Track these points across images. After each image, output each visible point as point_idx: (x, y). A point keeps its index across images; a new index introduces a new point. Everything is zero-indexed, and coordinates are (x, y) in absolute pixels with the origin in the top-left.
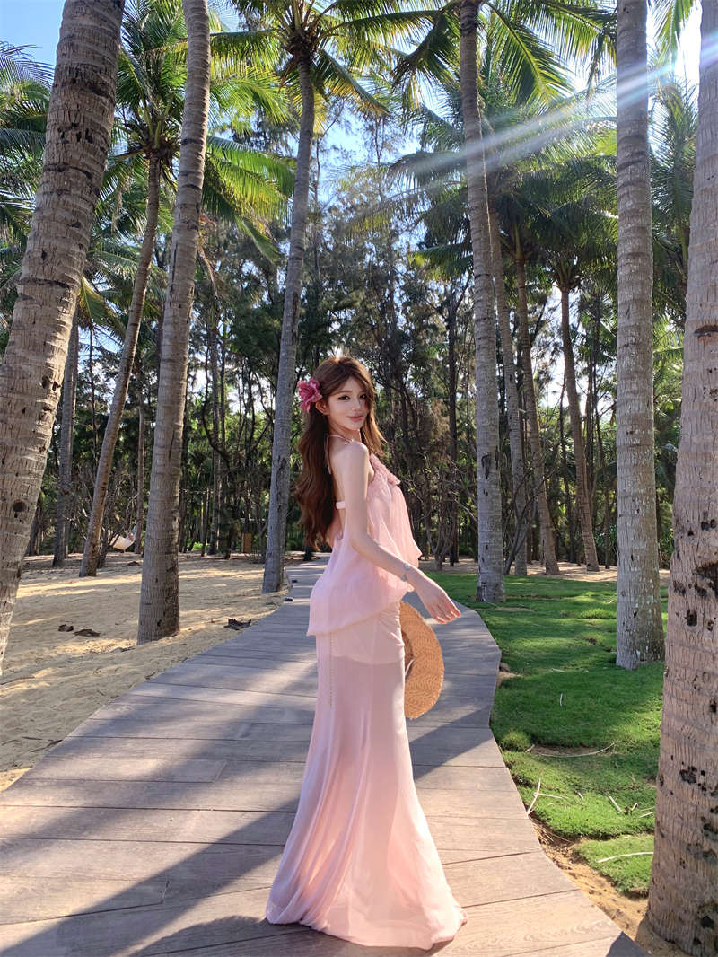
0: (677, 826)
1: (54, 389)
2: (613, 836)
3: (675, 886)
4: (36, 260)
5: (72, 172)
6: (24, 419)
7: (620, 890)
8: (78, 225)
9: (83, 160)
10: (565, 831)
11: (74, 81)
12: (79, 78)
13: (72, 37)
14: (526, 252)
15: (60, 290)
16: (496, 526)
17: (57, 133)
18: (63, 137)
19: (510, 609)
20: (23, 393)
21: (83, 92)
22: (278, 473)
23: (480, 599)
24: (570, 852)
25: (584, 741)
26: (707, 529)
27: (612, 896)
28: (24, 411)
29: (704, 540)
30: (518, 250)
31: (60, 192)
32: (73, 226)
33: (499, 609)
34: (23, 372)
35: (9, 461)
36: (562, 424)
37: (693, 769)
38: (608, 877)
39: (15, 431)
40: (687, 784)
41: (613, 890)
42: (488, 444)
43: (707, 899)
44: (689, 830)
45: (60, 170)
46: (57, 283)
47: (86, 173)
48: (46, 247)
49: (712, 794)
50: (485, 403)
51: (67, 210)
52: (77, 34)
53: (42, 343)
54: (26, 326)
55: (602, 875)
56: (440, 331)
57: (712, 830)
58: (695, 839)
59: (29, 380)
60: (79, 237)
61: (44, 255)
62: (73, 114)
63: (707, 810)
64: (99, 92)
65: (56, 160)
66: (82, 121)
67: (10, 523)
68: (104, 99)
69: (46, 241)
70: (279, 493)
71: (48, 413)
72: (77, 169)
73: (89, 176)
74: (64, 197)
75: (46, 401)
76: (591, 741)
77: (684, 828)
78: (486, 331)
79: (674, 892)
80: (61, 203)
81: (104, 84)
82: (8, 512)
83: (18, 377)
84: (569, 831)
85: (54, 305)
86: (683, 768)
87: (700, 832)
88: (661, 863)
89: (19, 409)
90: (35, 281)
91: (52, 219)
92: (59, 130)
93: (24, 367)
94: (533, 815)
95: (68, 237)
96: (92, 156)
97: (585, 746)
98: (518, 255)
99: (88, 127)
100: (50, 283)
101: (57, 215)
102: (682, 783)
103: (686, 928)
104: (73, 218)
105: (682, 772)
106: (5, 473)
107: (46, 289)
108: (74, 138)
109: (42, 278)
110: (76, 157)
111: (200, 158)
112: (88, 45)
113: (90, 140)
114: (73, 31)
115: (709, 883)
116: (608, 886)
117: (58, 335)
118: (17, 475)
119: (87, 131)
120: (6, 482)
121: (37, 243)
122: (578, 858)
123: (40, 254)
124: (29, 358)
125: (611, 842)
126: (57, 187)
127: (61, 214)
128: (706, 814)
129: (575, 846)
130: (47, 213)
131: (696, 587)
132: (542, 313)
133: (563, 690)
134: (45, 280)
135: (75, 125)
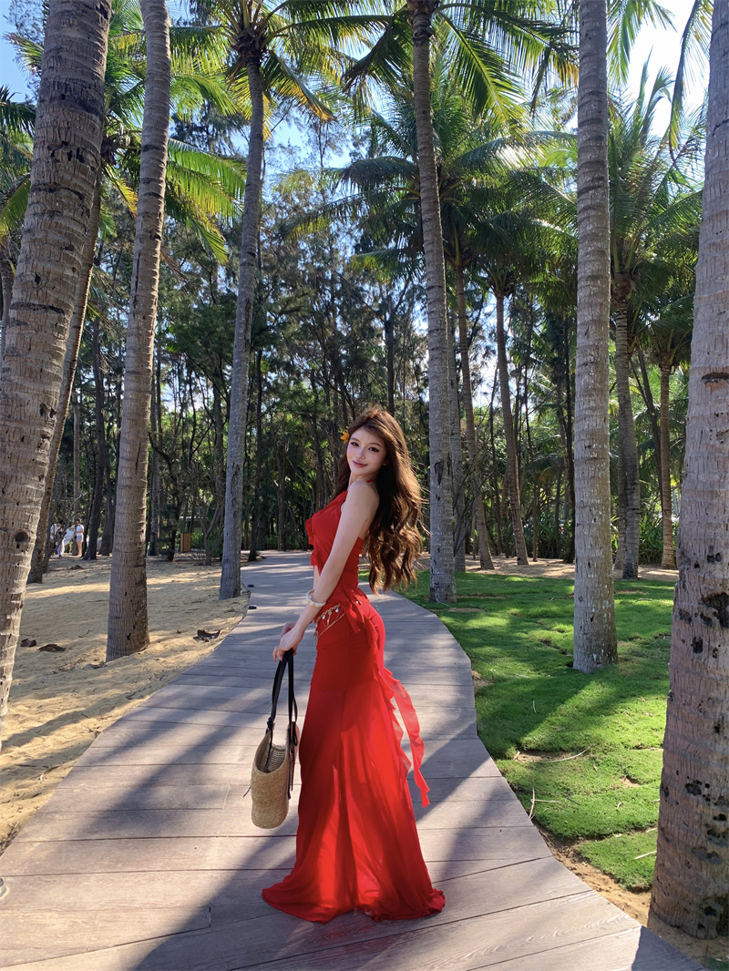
0: (682, 832)
1: (51, 417)
2: (607, 835)
3: (681, 884)
4: (30, 284)
5: (64, 193)
6: (23, 448)
7: (624, 886)
8: (71, 248)
9: (75, 180)
10: (566, 834)
11: (63, 97)
12: (68, 93)
13: (59, 49)
14: (464, 259)
15: (54, 315)
16: (447, 530)
17: (46, 151)
18: (53, 155)
19: (462, 610)
20: (21, 421)
21: (73, 109)
22: (233, 479)
23: (433, 600)
24: (572, 853)
25: (563, 746)
26: (713, 562)
27: (617, 892)
28: (22, 439)
29: (710, 573)
30: (458, 257)
31: (52, 214)
32: (66, 249)
33: (452, 610)
34: (21, 400)
35: (10, 490)
36: (492, 424)
37: (698, 782)
38: (610, 875)
39: (15, 460)
40: (692, 796)
41: (616, 886)
42: (441, 451)
43: (710, 893)
44: (694, 835)
45: (51, 191)
46: (52, 308)
47: (77, 193)
48: (40, 270)
49: (715, 804)
50: (438, 412)
51: (60, 232)
52: (65, 47)
53: (38, 370)
54: (21, 352)
55: (604, 873)
56: (376, 333)
57: (714, 835)
58: (700, 843)
59: (27, 407)
60: (72, 260)
61: (38, 279)
62: (63, 132)
63: (711, 818)
64: (88, 109)
65: (47, 180)
66: (72, 139)
67: (12, 554)
68: (94, 117)
69: (39, 264)
70: (234, 499)
71: (46, 441)
72: (68, 189)
73: (81, 197)
74: (56, 219)
75: (45, 430)
76: (570, 745)
77: (689, 834)
78: (439, 342)
79: (679, 889)
80: (54, 225)
81: (94, 101)
82: (10, 543)
83: (15, 405)
84: (568, 833)
85: (49, 331)
86: (688, 781)
87: (703, 836)
88: (666, 864)
89: (18, 438)
90: (29, 306)
91: (45, 241)
92: (49, 148)
93: (21, 395)
94: (534, 820)
95: (62, 260)
96: (84, 177)
97: (564, 751)
98: (457, 262)
99: (79, 146)
100: (45, 307)
101: (50, 237)
102: (688, 794)
103: (690, 916)
104: (66, 240)
105: (687, 786)
106: (5, 502)
107: (41, 314)
108: (65, 157)
109: (37, 302)
110: (68, 177)
111: (162, 166)
112: (77, 59)
113: (82, 159)
114: (60, 43)
115: (712, 880)
116: (611, 882)
117: (55, 362)
118: (18, 504)
119: (78, 150)
120: (7, 512)
121: (30, 266)
122: (579, 857)
123: (33, 278)
124: (26, 385)
125: (607, 841)
126: (49, 208)
127: (54, 236)
128: (710, 820)
129: (576, 847)
130: (39, 236)
131: (702, 615)
132: (478, 318)
133: (534, 697)
134: (40, 305)
135: (65, 144)
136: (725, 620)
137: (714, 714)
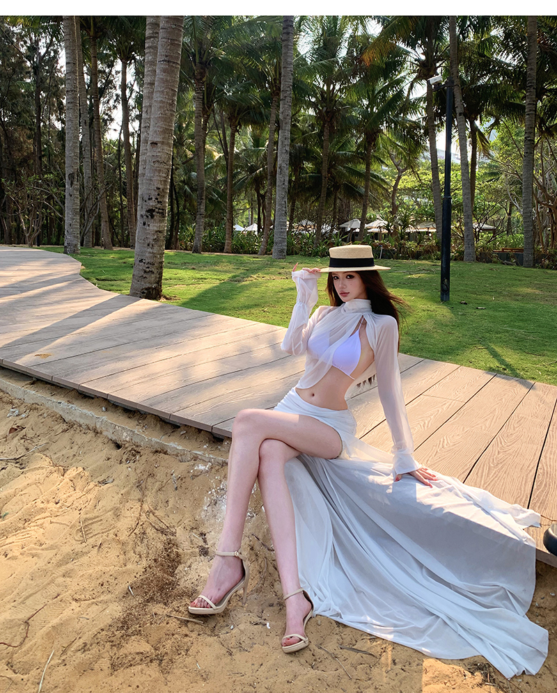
14: (98, 32)
30: (92, 29)
36: (120, 154)
98: (92, 33)
136: (152, 217)
137: (147, 242)
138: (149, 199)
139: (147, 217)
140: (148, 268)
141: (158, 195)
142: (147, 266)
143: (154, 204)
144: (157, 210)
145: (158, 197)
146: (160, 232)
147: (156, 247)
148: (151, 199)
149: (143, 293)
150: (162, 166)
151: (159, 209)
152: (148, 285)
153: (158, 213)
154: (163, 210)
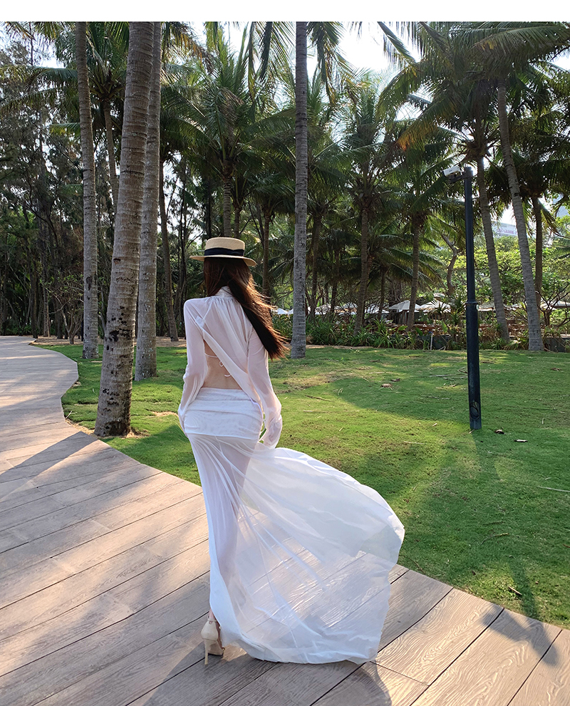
16: (94, 316)
23: (84, 357)
33: (93, 362)
42: (90, 270)
50: (89, 247)
78: (90, 204)
136: (116, 339)
137: (111, 368)
138: (113, 320)
139: (111, 340)
140: (112, 399)
141: (122, 314)
142: (111, 397)
143: (118, 325)
144: (121, 331)
145: (122, 317)
146: (125, 356)
147: (120, 375)
148: (115, 319)
149: (108, 428)
150: (126, 283)
151: (124, 330)
152: (112, 419)
153: (122, 334)
154: (127, 330)
